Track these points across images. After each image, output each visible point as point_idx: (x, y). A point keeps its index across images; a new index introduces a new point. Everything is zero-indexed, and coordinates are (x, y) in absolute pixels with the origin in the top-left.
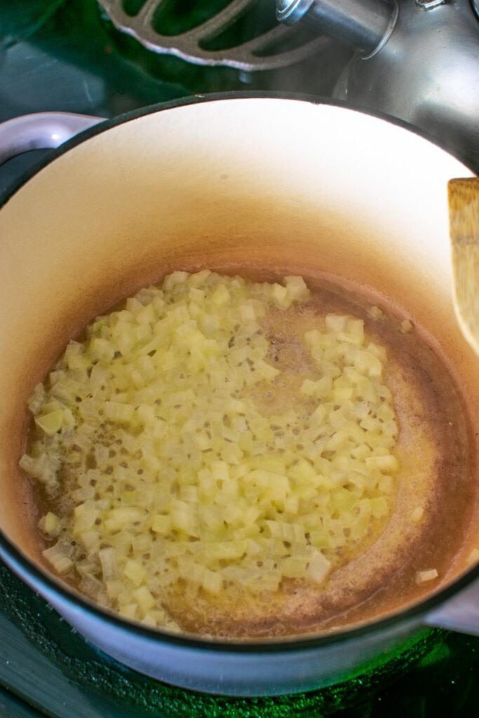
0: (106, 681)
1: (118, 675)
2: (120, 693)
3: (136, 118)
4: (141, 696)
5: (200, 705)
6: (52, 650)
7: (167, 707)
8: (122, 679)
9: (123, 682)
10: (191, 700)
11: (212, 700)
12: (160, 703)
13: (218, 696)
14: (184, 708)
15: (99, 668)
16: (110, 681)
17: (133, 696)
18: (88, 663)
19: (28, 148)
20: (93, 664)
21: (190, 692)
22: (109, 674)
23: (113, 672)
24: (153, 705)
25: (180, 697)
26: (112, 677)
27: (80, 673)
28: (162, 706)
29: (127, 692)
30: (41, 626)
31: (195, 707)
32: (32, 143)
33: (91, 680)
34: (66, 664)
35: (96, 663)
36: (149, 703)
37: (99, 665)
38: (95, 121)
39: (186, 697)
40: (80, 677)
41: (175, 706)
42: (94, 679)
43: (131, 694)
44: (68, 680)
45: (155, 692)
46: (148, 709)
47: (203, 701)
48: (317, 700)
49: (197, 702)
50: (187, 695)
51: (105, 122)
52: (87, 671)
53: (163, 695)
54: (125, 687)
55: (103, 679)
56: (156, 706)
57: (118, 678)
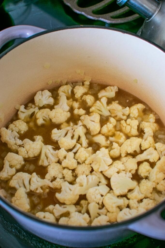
0: (17, 232)
1: (22, 231)
2: (22, 237)
3: (58, 30)
4: (29, 240)
5: (49, 246)
7: (37, 245)
8: (23, 232)
9: (23, 233)
11: (54, 245)
12: (35, 243)
13: (57, 244)
14: (43, 247)
15: (16, 227)
16: (19, 232)
17: (26, 239)
18: (12, 225)
19: (19, 37)
20: (14, 225)
21: (46, 241)
22: (19, 230)
23: (20, 229)
24: (32, 244)
25: (43, 242)
26: (20, 231)
27: (9, 228)
28: (36, 245)
29: (24, 238)
31: (47, 247)
32: (20, 35)
33: (12, 231)
34: (4, 224)
35: (15, 225)
36: (31, 243)
37: (16, 226)
38: (43, 30)
39: (45, 243)
40: (8, 229)
41: (40, 245)
42: (13, 231)
43: (25, 238)
44: (4, 229)
45: (34, 239)
46: (31, 245)
47: (51, 245)
49: (48, 245)
51: (47, 31)
52: (11, 227)
53: (37, 241)
54: (24, 236)
55: (16, 231)
56: (33, 244)
57: (22, 232)
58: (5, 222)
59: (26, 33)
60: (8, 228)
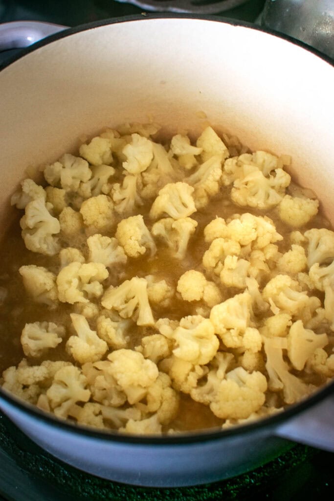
0: (50, 472)
1: (60, 467)
2: (61, 481)
3: (94, 27)
4: (77, 484)
5: (123, 493)
6: (10, 444)
7: (97, 494)
8: (63, 471)
9: (63, 473)
10: (116, 489)
11: (133, 490)
12: (92, 491)
13: (138, 487)
14: (111, 496)
15: (45, 461)
16: (53, 471)
17: (71, 484)
18: (37, 456)
19: (10, 47)
20: (41, 457)
21: (116, 483)
22: (52, 465)
23: (56, 464)
24: (86, 492)
25: (108, 487)
26: (55, 468)
27: (31, 464)
28: (93, 493)
29: (66, 481)
30: (3, 426)
31: (119, 495)
32: (14, 42)
33: (39, 470)
34: (20, 456)
35: (43, 457)
36: (83, 490)
37: (46, 458)
38: (61, 29)
39: (113, 487)
40: (30, 467)
41: (103, 494)
42: (41, 469)
43: (69, 482)
44: (20, 469)
45: (88, 482)
46: (83, 495)
47: (126, 490)
48: (217, 494)
49: (120, 491)
50: (114, 485)
51: (70, 29)
52: (35, 463)
53: (95, 484)
54: (65, 477)
55: (48, 470)
56: (88, 493)
57: (60, 470)
58: (21, 453)
59: (26, 38)
60: (29, 465)
